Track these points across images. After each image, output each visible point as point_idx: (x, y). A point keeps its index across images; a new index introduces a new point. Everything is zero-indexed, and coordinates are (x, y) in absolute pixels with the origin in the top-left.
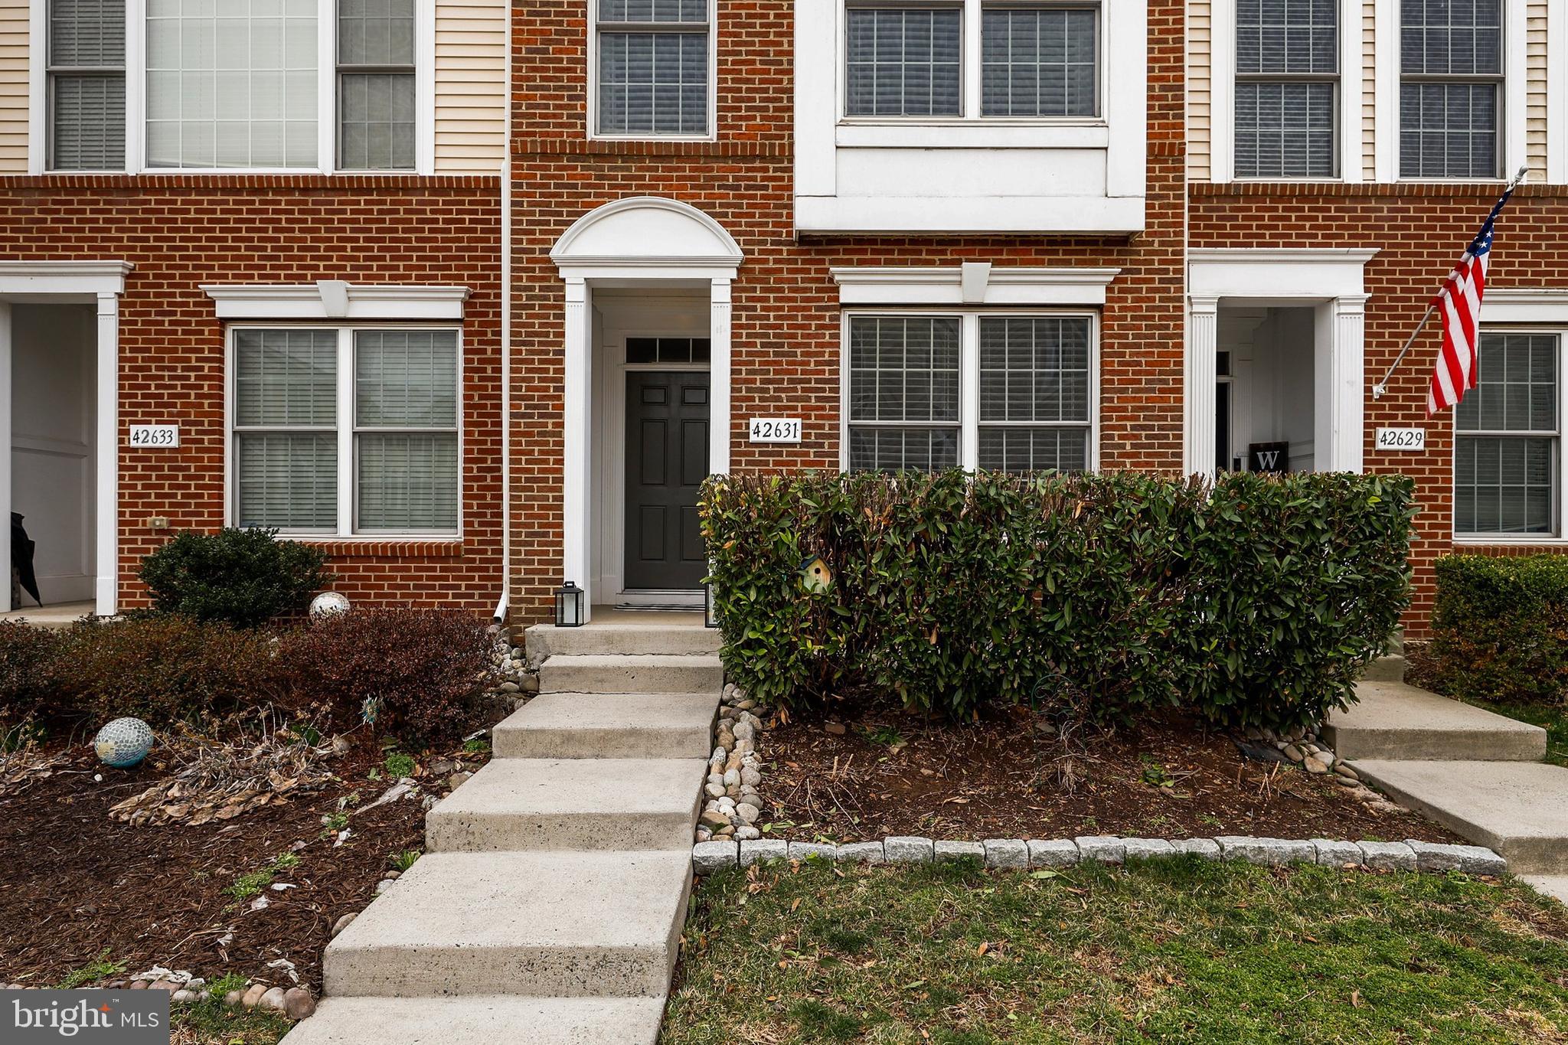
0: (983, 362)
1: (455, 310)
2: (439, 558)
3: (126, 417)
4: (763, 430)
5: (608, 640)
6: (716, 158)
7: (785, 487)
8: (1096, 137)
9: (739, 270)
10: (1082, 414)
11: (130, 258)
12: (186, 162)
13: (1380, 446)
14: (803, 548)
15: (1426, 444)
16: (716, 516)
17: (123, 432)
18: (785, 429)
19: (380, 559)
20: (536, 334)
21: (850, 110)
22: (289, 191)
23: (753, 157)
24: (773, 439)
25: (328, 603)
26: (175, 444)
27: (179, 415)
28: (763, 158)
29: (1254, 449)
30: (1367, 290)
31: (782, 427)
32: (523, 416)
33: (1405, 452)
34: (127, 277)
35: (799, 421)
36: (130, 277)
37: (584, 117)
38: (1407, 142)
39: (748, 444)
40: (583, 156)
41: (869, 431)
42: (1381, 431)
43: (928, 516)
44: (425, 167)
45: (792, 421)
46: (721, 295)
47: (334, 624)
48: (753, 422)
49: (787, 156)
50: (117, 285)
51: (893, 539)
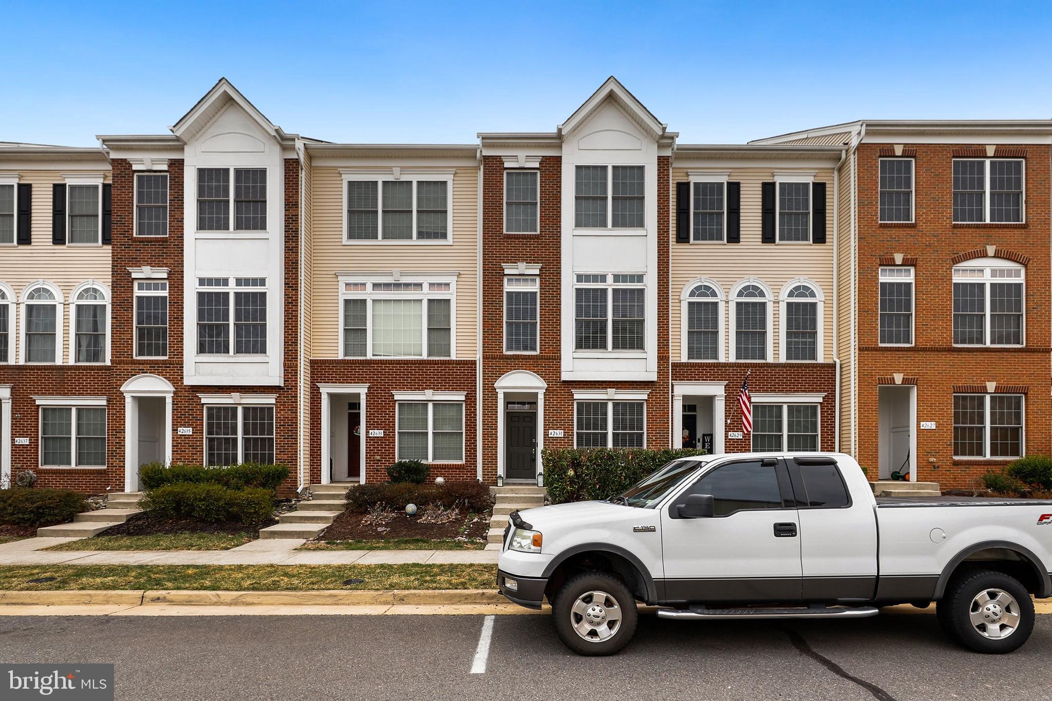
0: (614, 414)
1: (463, 398)
2: (458, 468)
3: (368, 428)
4: (553, 434)
5: (512, 490)
6: (539, 359)
7: (563, 452)
8: (644, 356)
9: (546, 390)
10: (642, 429)
11: (369, 383)
12: (385, 354)
13: (730, 437)
14: (567, 465)
15: (743, 437)
16: (547, 458)
17: (367, 432)
18: (559, 433)
19: (441, 469)
20: (490, 407)
21: (577, 348)
22: (415, 364)
23: (550, 359)
24: (555, 436)
25: (440, 480)
26: (382, 436)
27: (383, 427)
28: (552, 359)
29: (704, 435)
30: (725, 393)
31: (558, 433)
32: (486, 429)
33: (737, 439)
34: (368, 388)
35: (562, 431)
36: (369, 388)
37: (502, 347)
38: (738, 350)
39: (549, 437)
40: (503, 359)
41: (582, 434)
42: (730, 433)
43: (596, 458)
44: (453, 357)
45: (561, 431)
46: (541, 397)
47: (440, 486)
48: (550, 431)
49: (559, 358)
50: (366, 390)
51: (588, 464)
